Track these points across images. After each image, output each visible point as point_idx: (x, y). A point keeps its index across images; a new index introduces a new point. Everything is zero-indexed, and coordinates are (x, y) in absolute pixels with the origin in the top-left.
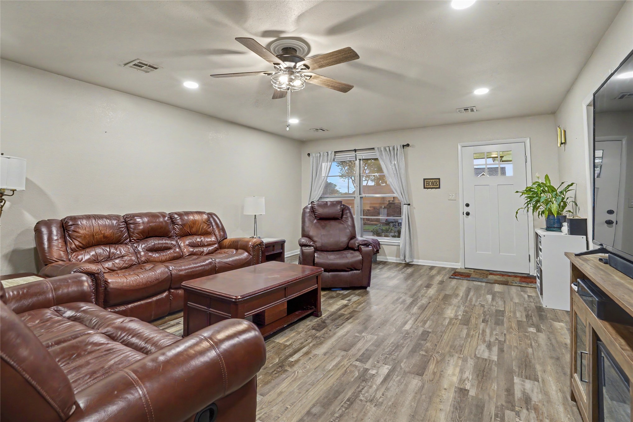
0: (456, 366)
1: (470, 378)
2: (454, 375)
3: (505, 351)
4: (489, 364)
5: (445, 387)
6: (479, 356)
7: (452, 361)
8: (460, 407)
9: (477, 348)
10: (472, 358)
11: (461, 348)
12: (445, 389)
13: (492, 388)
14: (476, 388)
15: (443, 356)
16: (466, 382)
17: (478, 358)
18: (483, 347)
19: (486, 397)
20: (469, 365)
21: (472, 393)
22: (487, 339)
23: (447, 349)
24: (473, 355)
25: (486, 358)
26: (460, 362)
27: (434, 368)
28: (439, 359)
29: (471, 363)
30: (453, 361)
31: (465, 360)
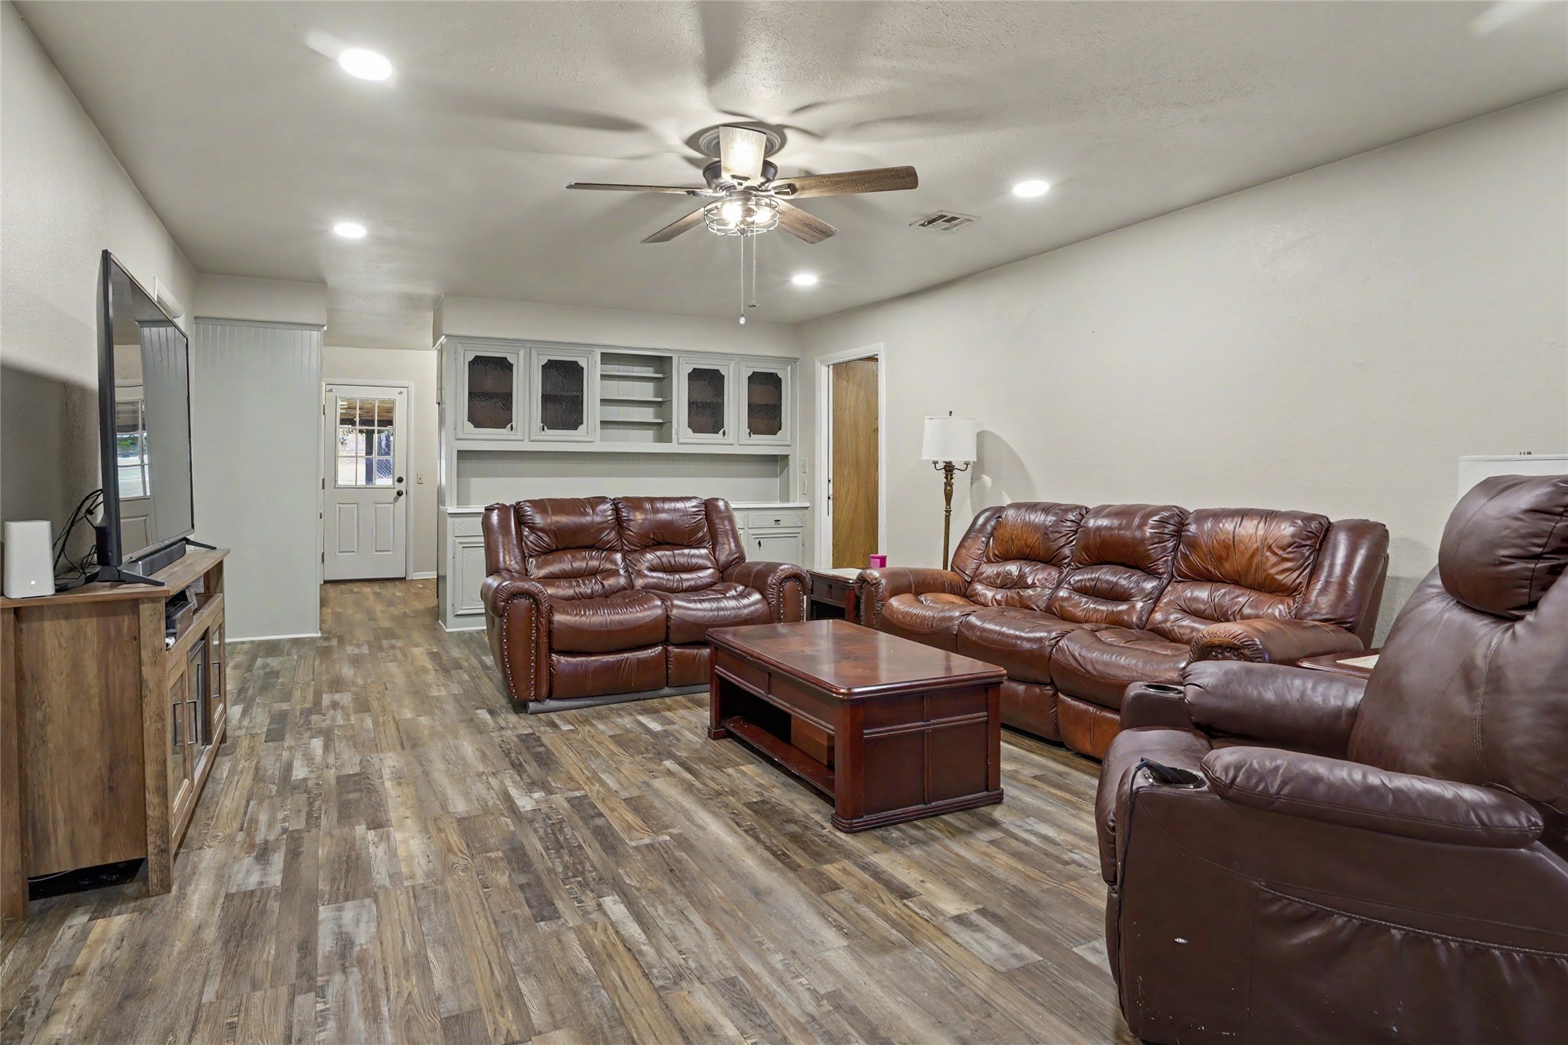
0: (410, 858)
1: (371, 849)
2: (405, 842)
3: (295, 949)
4: (338, 889)
5: (409, 820)
6: (367, 901)
7: (423, 862)
8: (373, 807)
9: (379, 924)
10: (381, 887)
11: (419, 904)
12: (407, 818)
13: (325, 851)
14: (357, 838)
15: (449, 869)
16: (376, 839)
17: (367, 895)
18: (363, 936)
19: (336, 832)
20: (383, 870)
21: (360, 829)
22: (355, 975)
23: (450, 885)
24: (381, 897)
25: (349, 904)
26: (404, 869)
27: (446, 837)
28: (451, 856)
29: (381, 876)
30: (421, 867)
31: (395, 877)
